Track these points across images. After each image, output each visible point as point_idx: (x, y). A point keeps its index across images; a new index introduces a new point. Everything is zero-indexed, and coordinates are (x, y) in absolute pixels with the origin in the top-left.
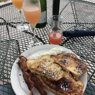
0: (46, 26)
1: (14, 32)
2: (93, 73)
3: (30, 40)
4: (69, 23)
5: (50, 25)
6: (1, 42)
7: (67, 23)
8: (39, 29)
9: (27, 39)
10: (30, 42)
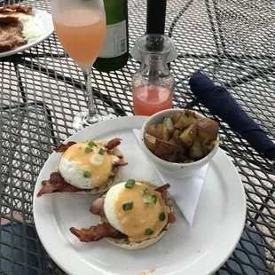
0: (126, 64)
1: (32, 82)
2: (272, 192)
3: (80, 106)
4: (195, 56)
5: (138, 62)
6: (4, 109)
7: (188, 55)
8: (106, 74)
9: (71, 104)
10: (79, 114)
